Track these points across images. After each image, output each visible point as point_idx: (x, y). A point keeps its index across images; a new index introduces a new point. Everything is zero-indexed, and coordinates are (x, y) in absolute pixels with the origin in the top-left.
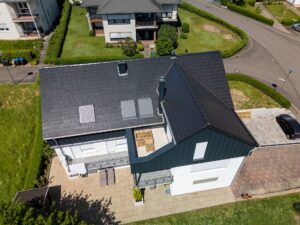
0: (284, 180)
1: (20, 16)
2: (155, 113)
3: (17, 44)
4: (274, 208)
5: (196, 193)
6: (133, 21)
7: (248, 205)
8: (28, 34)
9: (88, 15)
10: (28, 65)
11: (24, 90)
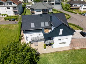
0: (83, 45)
1: (14, 10)
2: (49, 26)
3: (13, 16)
4: (81, 51)
5: (60, 48)
6: (42, 11)
7: (74, 51)
8: (16, 14)
9: (31, 10)
10: (16, 21)
11: (14, 25)
